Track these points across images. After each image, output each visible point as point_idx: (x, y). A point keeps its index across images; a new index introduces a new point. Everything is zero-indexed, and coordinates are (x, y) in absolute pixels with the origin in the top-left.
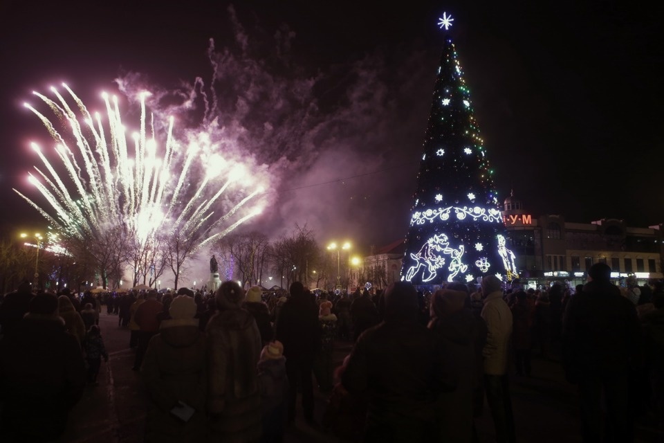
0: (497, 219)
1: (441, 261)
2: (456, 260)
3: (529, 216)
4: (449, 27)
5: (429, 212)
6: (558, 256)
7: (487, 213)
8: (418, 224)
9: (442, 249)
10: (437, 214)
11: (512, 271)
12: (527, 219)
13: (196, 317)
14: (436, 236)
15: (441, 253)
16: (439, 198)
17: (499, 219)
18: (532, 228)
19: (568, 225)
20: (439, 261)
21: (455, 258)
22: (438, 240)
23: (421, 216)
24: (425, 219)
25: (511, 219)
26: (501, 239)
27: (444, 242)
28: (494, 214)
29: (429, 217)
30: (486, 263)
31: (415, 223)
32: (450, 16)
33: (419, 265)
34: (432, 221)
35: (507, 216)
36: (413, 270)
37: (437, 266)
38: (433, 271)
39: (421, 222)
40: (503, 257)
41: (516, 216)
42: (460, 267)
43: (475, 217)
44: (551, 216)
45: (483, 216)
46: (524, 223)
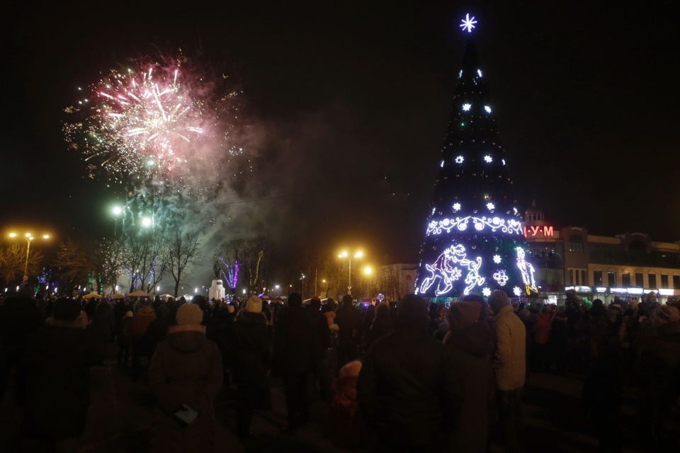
0: (517, 230)
1: (457, 273)
2: (473, 272)
3: (551, 228)
4: (472, 29)
5: (446, 222)
6: (580, 270)
7: (506, 224)
8: (434, 233)
9: (459, 261)
10: (455, 224)
11: (530, 285)
12: (549, 231)
13: (203, 323)
14: (452, 246)
15: (458, 265)
16: (457, 207)
17: (519, 231)
18: (554, 241)
19: (591, 238)
20: (456, 273)
21: (472, 270)
22: (455, 251)
23: (438, 226)
24: (442, 228)
25: (531, 230)
26: (520, 252)
27: (461, 253)
28: (514, 226)
29: (446, 227)
30: (504, 276)
31: (431, 233)
32: (473, 18)
33: (435, 277)
34: (449, 231)
35: (528, 228)
36: (428, 281)
37: (453, 279)
38: (449, 283)
39: (437, 232)
40: (522, 271)
41: (538, 228)
42: (477, 280)
43: (494, 227)
44: (573, 228)
45: (502, 227)
46: (545, 234)
